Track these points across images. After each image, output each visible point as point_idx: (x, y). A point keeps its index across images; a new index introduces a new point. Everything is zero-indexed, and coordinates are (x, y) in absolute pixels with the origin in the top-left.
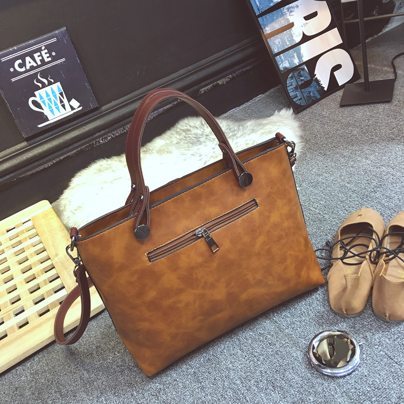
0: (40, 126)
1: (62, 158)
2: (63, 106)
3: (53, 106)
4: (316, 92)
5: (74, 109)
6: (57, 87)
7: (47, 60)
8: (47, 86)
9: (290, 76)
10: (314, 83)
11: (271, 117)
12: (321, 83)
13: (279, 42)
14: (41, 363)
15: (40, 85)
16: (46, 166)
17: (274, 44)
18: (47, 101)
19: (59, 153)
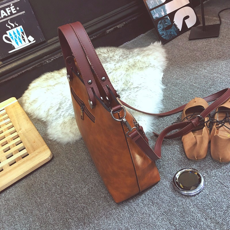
0: (10, 52)
1: (23, 71)
2: (24, 40)
3: (18, 40)
4: (174, 32)
5: (31, 42)
6: (20, 28)
7: (14, 12)
8: (14, 28)
9: (159, 22)
10: (173, 27)
11: (149, 47)
12: (178, 26)
13: (153, 2)
14: (11, 194)
15: (10, 27)
16: (14, 76)
17: (150, 3)
18: (14, 37)
19: (22, 69)
